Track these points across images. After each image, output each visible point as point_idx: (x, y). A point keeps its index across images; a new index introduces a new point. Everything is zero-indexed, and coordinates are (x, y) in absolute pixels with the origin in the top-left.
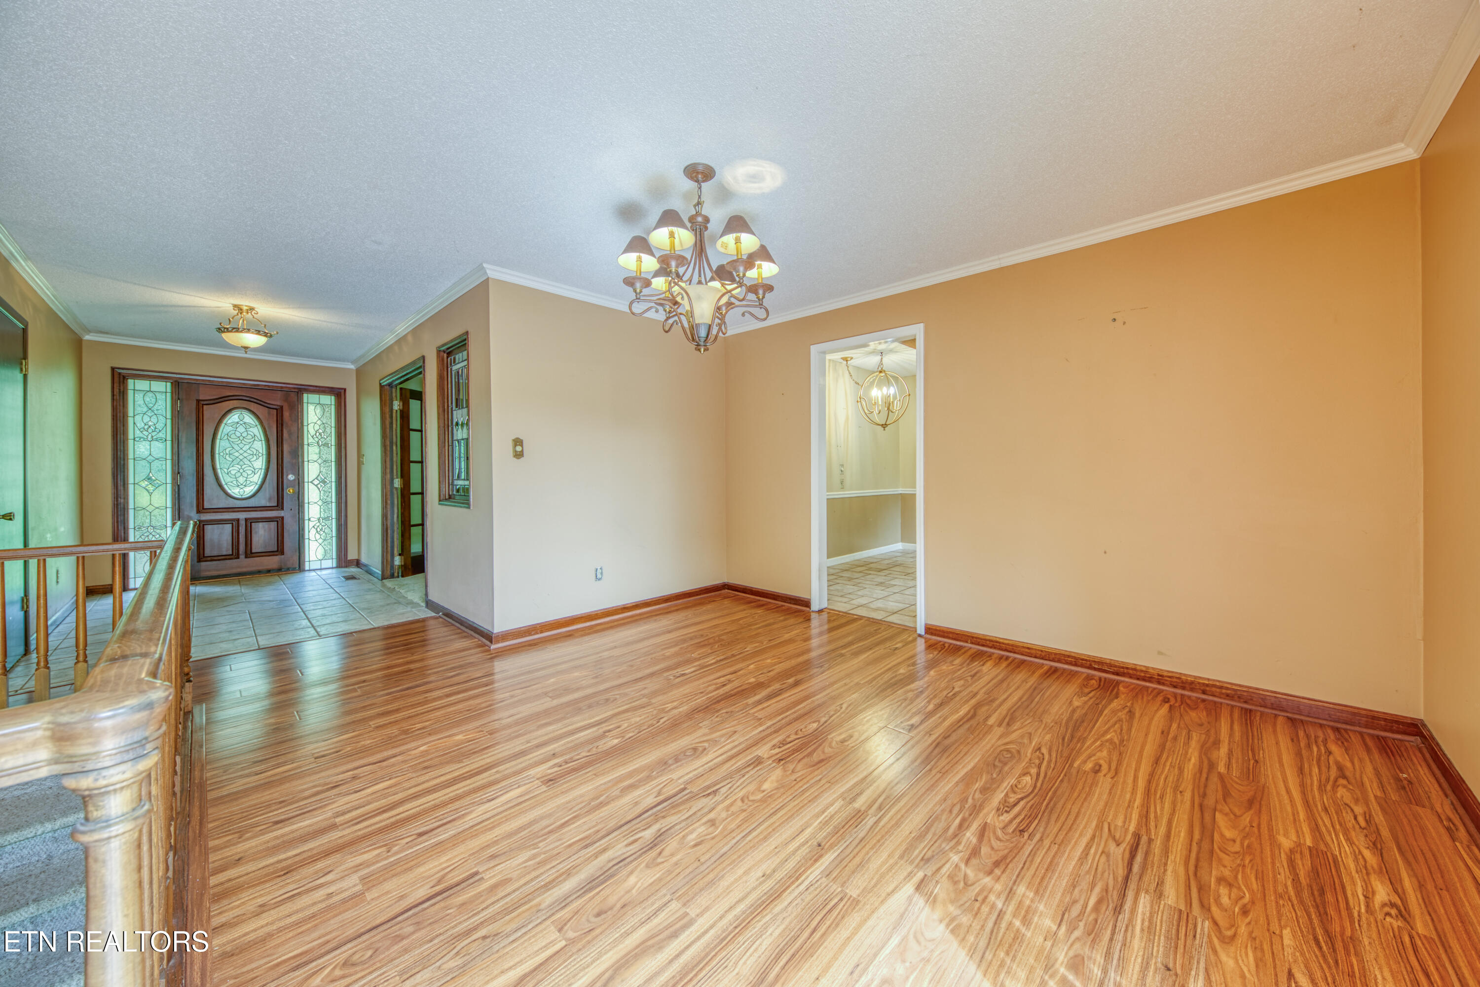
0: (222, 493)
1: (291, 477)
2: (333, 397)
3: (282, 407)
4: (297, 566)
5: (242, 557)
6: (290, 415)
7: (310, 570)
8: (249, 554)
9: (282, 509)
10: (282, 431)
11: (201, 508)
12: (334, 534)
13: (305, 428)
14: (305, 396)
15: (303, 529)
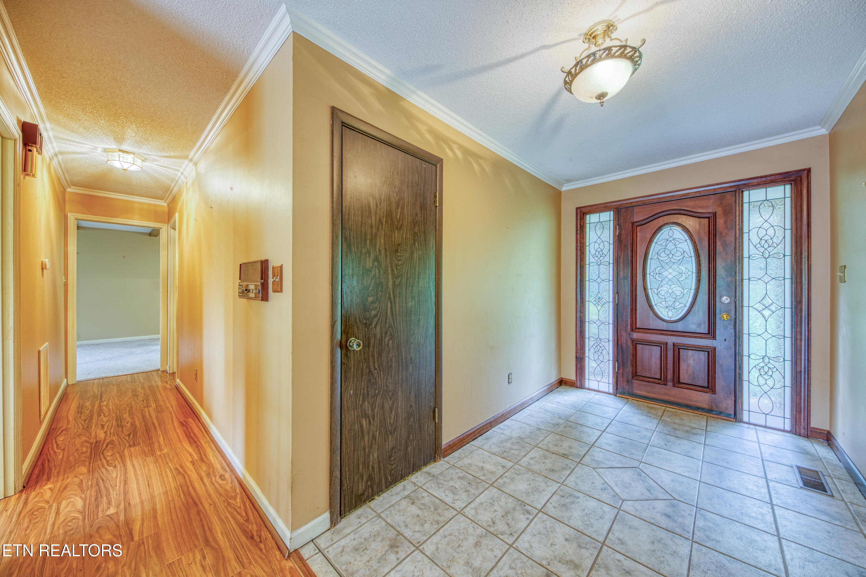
0: (651, 313)
1: (725, 299)
2: (788, 187)
3: (715, 214)
4: (732, 413)
5: (670, 384)
6: (726, 222)
7: (748, 423)
8: (677, 382)
9: (714, 338)
10: (715, 243)
11: (634, 327)
12: (788, 382)
13: (745, 236)
14: (746, 193)
15: (741, 368)
